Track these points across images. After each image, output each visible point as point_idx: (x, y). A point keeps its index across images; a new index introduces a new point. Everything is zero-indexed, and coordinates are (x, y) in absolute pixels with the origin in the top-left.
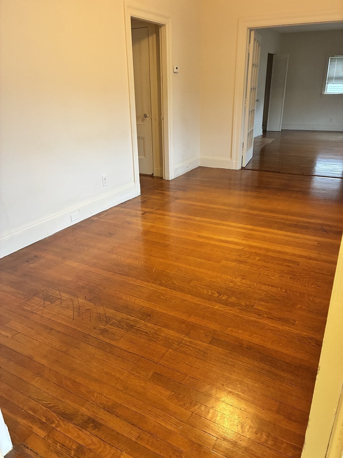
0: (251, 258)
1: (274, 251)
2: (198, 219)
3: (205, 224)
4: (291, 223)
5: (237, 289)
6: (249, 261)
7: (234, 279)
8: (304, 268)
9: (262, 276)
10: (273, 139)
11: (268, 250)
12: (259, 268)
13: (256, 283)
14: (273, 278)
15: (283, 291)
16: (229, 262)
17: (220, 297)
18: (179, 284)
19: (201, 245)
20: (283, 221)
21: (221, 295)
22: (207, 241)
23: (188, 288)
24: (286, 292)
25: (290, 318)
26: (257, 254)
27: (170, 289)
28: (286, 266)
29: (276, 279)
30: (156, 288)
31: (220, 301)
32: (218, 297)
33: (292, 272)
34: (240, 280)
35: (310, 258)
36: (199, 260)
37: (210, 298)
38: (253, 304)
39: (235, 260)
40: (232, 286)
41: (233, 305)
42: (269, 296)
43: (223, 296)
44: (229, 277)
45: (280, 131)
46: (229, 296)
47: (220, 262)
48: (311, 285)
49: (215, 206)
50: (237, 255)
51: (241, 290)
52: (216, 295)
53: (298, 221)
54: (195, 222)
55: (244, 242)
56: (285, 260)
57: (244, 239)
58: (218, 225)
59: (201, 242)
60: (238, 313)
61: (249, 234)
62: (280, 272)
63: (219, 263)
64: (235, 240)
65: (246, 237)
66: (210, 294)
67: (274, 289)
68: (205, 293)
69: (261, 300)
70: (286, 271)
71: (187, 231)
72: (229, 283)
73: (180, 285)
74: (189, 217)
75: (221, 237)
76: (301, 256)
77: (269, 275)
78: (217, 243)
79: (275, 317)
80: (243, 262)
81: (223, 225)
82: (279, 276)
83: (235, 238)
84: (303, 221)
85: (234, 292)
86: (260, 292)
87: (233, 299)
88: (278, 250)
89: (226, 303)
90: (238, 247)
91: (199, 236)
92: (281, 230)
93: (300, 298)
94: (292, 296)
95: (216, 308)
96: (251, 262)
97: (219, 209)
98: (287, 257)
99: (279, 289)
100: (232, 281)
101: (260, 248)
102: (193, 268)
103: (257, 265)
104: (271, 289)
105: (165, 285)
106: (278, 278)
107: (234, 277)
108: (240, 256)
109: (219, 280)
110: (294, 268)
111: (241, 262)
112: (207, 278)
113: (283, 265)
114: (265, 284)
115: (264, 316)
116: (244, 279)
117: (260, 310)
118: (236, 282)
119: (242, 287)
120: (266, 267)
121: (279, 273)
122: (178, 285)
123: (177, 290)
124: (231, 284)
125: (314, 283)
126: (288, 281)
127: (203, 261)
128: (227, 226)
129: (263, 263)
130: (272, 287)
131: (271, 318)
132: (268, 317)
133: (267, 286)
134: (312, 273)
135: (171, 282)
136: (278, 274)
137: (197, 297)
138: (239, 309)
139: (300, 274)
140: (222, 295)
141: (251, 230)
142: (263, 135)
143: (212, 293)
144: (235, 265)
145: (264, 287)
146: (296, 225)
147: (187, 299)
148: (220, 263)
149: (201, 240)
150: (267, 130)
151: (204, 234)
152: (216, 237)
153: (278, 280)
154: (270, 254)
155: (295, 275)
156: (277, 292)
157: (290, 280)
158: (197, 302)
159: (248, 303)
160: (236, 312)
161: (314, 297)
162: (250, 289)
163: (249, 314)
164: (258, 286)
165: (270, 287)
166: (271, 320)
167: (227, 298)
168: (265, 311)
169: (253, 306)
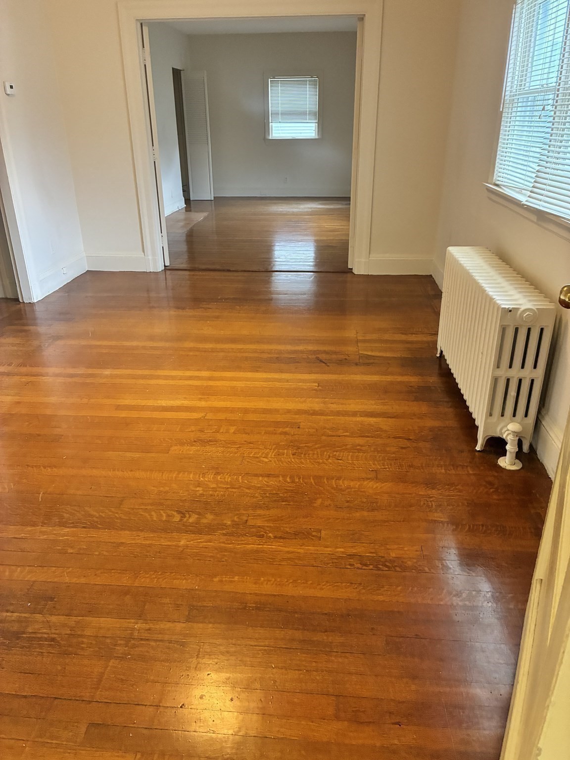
0: (221, 431)
1: (255, 411)
2: (107, 373)
3: (124, 381)
4: (270, 356)
5: (211, 495)
6: (219, 437)
7: (201, 479)
8: (309, 432)
9: (248, 462)
10: (206, 214)
11: (246, 411)
12: (240, 447)
13: (240, 477)
14: (267, 460)
15: (288, 480)
16: (186, 447)
17: (185, 519)
18: (101, 514)
19: (127, 423)
20: (256, 355)
21: (185, 517)
22: (134, 414)
23: (120, 518)
24: (293, 482)
25: (310, 529)
26: (231, 422)
27: (84, 527)
28: (281, 434)
29: (271, 461)
30: (54, 534)
31: (186, 529)
32: (181, 520)
33: (293, 443)
34: (212, 477)
35: (314, 413)
36: (128, 454)
37: (166, 528)
38: (245, 518)
39: (195, 441)
40: (201, 492)
41: (210, 529)
42: (268, 495)
43: (190, 517)
44: (191, 476)
45: (213, 199)
46: (199, 514)
47: (169, 450)
48: (327, 460)
49: (135, 343)
50: (195, 430)
51: (218, 496)
52: (177, 518)
53: (280, 352)
54: (104, 381)
55: (203, 404)
56: (277, 424)
57: (202, 398)
58: (148, 379)
59: (123, 417)
60: (224, 543)
61: (207, 387)
62: (275, 446)
63: (168, 453)
64: (186, 403)
65: (203, 394)
66: (164, 518)
67: (272, 482)
68: (155, 519)
69: (256, 507)
70: (283, 443)
71: (92, 401)
72: (193, 489)
73: (103, 515)
74: (90, 371)
75: (159, 402)
76: (299, 412)
77: (258, 456)
78: (156, 415)
79: (287, 533)
80: (210, 441)
81: (158, 377)
82: (274, 455)
83: (185, 398)
84: (287, 350)
85: (206, 503)
86: (251, 491)
87: (209, 518)
88: (262, 408)
89: (198, 530)
90: (195, 415)
91: (118, 408)
92: (257, 371)
93: (317, 487)
94: (304, 486)
95: (182, 543)
96: (223, 439)
97: (144, 348)
98: (279, 418)
99: (281, 479)
100: (199, 483)
101: (232, 410)
102: (119, 474)
103: (234, 443)
104: (268, 482)
105: (73, 523)
106: (274, 458)
107: (200, 475)
108: (203, 432)
109: (174, 486)
110: (294, 435)
111: (204, 442)
112: (153, 488)
113: (275, 434)
114: (256, 475)
115: (270, 537)
116: (218, 473)
117: (259, 527)
118: (206, 482)
119: (220, 489)
120: (250, 443)
121: (274, 450)
122: (98, 515)
123: (99, 528)
124: (198, 489)
125: (331, 455)
126: (291, 460)
127: (137, 455)
128: (166, 378)
129: (244, 435)
130: (269, 477)
131: (281, 538)
132: (275, 537)
133: (261, 478)
134: (324, 438)
135: (83, 513)
136: (272, 451)
137: (142, 531)
138: (225, 535)
139: (306, 443)
140: (187, 516)
141: (210, 379)
142: (186, 208)
143: (168, 516)
144: (197, 451)
145: (256, 482)
146: (277, 358)
147: (123, 541)
148: (170, 452)
149: (123, 414)
150: (191, 199)
151: (128, 400)
152: (151, 403)
153: (275, 462)
154: (251, 417)
155: (299, 448)
156: (279, 485)
157: (294, 458)
158: (144, 543)
159: (236, 519)
160: (220, 543)
161: (336, 479)
162: (234, 490)
163: (243, 539)
164: (246, 482)
165: (266, 479)
166: (282, 540)
167: (198, 518)
168: (267, 527)
169: (246, 523)
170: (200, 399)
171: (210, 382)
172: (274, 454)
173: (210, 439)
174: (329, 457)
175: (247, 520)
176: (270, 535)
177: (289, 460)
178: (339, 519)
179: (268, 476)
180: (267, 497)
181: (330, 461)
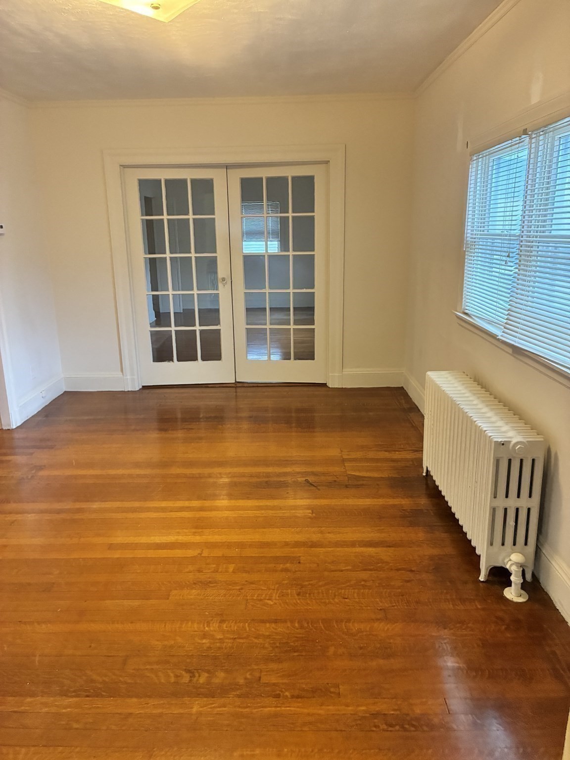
0: (220, 570)
1: (251, 545)
2: (95, 507)
3: (114, 515)
4: (258, 480)
5: (219, 648)
6: (219, 577)
7: (207, 628)
8: (310, 567)
9: (252, 605)
11: (241, 545)
12: (242, 589)
13: (247, 624)
14: (272, 603)
15: (297, 625)
16: (186, 591)
17: (195, 679)
18: (104, 678)
19: (120, 565)
20: (245, 479)
21: (194, 676)
22: (128, 554)
23: (126, 683)
24: (302, 627)
25: (328, 684)
26: (228, 559)
27: (88, 696)
28: (282, 571)
29: (276, 604)
30: (56, 706)
31: (197, 692)
32: (190, 681)
33: (295, 581)
34: (217, 625)
35: (314, 545)
36: (127, 603)
37: (177, 693)
38: (257, 674)
39: (195, 584)
40: (208, 645)
41: (223, 691)
42: (278, 645)
43: (199, 676)
44: (196, 625)
45: (182, 311)
46: (208, 672)
47: (169, 595)
48: (333, 599)
49: (120, 472)
50: (194, 570)
51: (226, 648)
52: (186, 678)
53: (268, 475)
54: (93, 516)
55: (197, 539)
56: (276, 559)
57: (196, 532)
58: (139, 512)
59: (118, 558)
60: (239, 707)
61: (199, 519)
62: (277, 585)
63: (168, 599)
64: (181, 538)
65: (196, 528)
66: (173, 680)
67: (281, 628)
68: (163, 681)
69: (268, 660)
70: (286, 582)
71: (82, 540)
72: (200, 641)
73: (107, 679)
74: (78, 505)
75: (152, 538)
76: (297, 544)
77: (262, 598)
78: (151, 554)
79: (303, 690)
80: (210, 582)
81: (149, 510)
82: (279, 597)
83: (178, 533)
84: (275, 473)
85: (215, 658)
86: (261, 641)
87: (220, 677)
88: (259, 542)
89: (211, 693)
90: (191, 553)
91: (111, 547)
92: (248, 498)
93: (327, 632)
94: (314, 631)
95: (195, 710)
96: (223, 580)
97: (130, 476)
98: (277, 552)
99: (289, 624)
100: (204, 634)
101: (229, 545)
102: (120, 626)
103: (236, 584)
104: (276, 629)
105: (74, 691)
106: (278, 600)
107: (204, 623)
108: (202, 572)
109: (179, 640)
110: (296, 571)
111: (206, 584)
112: (157, 643)
113: (276, 571)
114: (263, 622)
115: (287, 696)
116: (222, 621)
117: (274, 684)
118: (211, 633)
119: (227, 641)
120: (252, 583)
121: (278, 590)
122: (101, 680)
123: (102, 696)
124: (204, 641)
125: (337, 594)
126: (297, 602)
127: (136, 603)
128: (157, 510)
129: (244, 575)
130: (276, 623)
131: (298, 697)
132: (293, 697)
133: (268, 625)
134: (326, 573)
135: (84, 678)
136: (275, 591)
137: (150, 697)
138: (239, 696)
139: (309, 581)
140: (197, 675)
141: (202, 509)
142: (156, 321)
143: (176, 676)
144: (198, 594)
145: (266, 629)
146: (266, 482)
147: (130, 711)
148: (170, 598)
149: (117, 555)
150: (161, 312)
151: (120, 538)
152: (144, 540)
153: (280, 605)
154: (249, 552)
155: (302, 586)
156: (288, 632)
157: (299, 599)
158: (154, 712)
159: (248, 676)
160: (235, 707)
161: (346, 622)
162: (241, 641)
163: (259, 700)
164: (253, 629)
165: (273, 625)
166: (299, 700)
167: (207, 677)
168: (283, 684)
169: (260, 680)
170: (194, 534)
171: (201, 513)
172: (277, 596)
173: (210, 580)
174: (335, 596)
175: (260, 677)
176: (287, 694)
177: (294, 601)
178: (355, 669)
179: (276, 621)
180: (277, 647)
181: (336, 600)
